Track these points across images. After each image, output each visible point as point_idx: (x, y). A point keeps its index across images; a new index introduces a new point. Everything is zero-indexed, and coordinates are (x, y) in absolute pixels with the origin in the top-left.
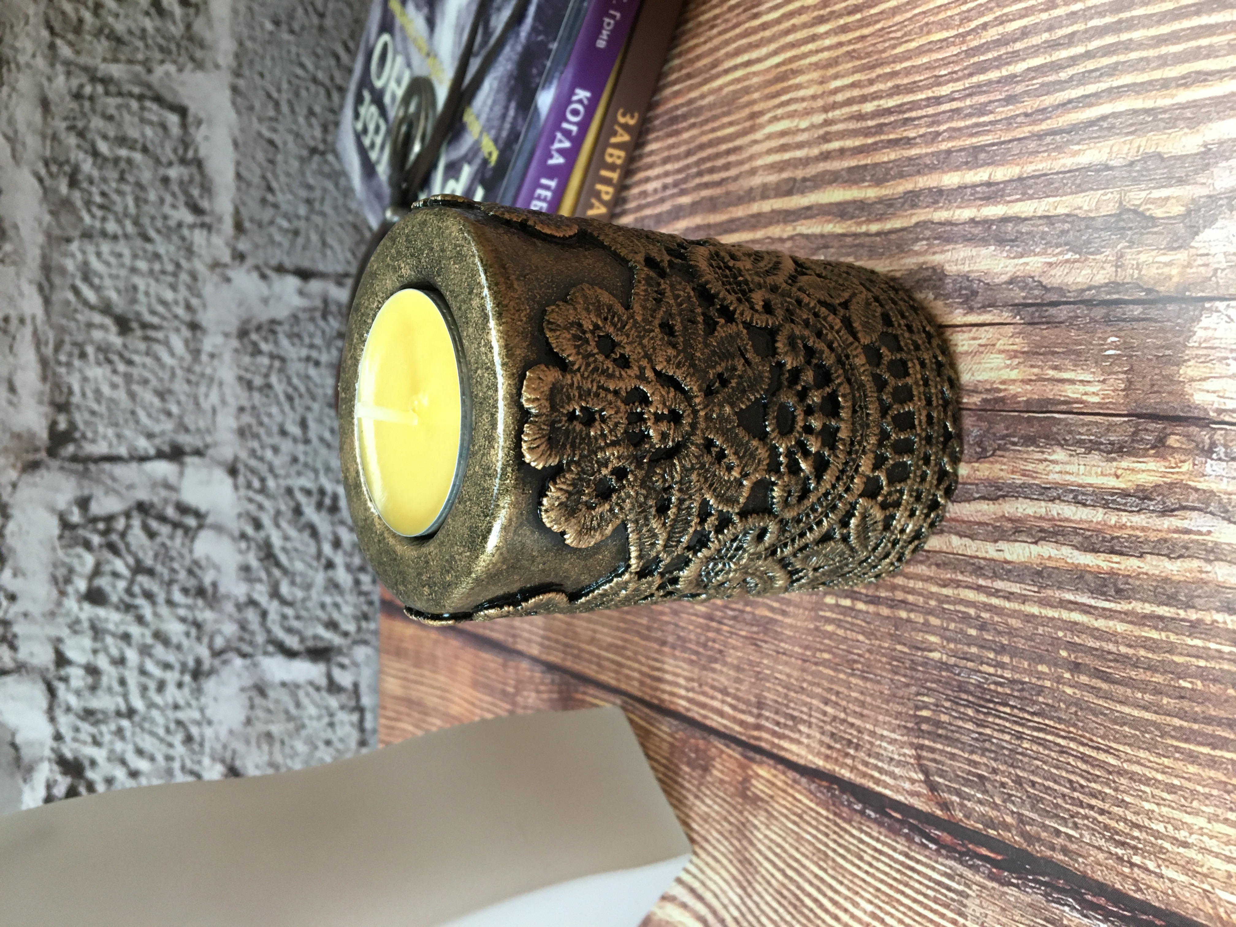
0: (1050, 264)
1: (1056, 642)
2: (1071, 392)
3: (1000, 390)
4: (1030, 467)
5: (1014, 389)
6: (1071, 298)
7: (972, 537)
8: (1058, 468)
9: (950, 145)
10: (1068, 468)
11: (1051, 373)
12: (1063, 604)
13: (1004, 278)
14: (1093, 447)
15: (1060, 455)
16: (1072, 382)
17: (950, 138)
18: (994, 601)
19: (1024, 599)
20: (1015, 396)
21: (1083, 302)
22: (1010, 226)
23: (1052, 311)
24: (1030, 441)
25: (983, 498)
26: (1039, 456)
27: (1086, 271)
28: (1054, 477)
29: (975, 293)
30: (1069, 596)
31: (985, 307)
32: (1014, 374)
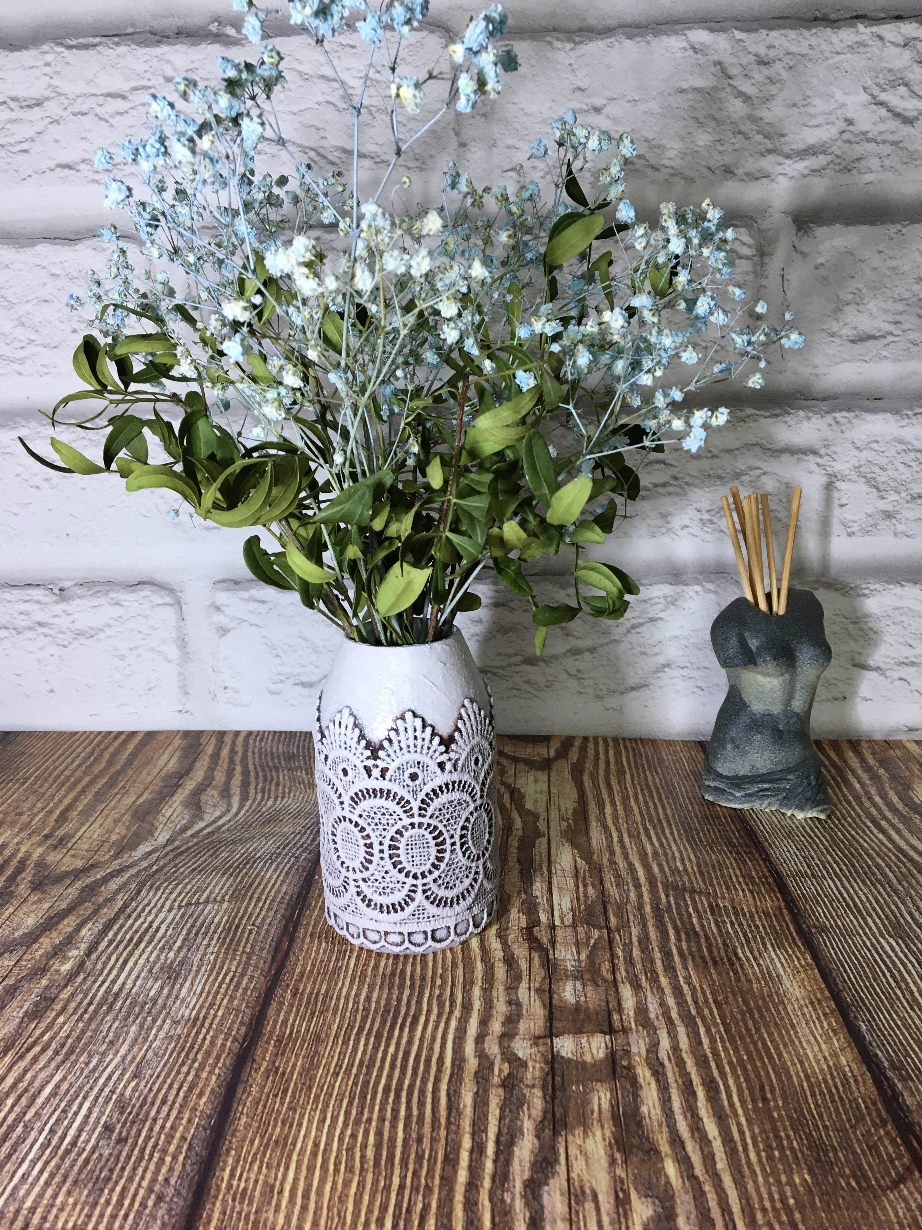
0: (529, 1117)
1: (756, 1109)
2: (605, 1105)
3: (610, 1142)
4: (655, 1123)
5: (608, 1134)
6: (549, 1106)
7: (713, 1155)
8: (652, 1110)
9: (437, 1177)
10: (651, 1104)
11: (596, 1115)
12: (732, 1105)
13: (536, 1141)
14: (636, 1096)
15: (644, 1109)
16: (600, 1105)
17: (433, 1177)
18: (749, 1141)
19: (739, 1125)
20: (613, 1133)
21: (553, 1101)
22: (502, 1139)
23: (558, 1115)
24: (639, 1124)
25: (684, 1149)
26: (648, 1120)
27: (535, 1100)
28: (658, 1111)
29: (545, 1159)
30: (726, 1103)
31: (555, 1153)
32: (598, 1133)
